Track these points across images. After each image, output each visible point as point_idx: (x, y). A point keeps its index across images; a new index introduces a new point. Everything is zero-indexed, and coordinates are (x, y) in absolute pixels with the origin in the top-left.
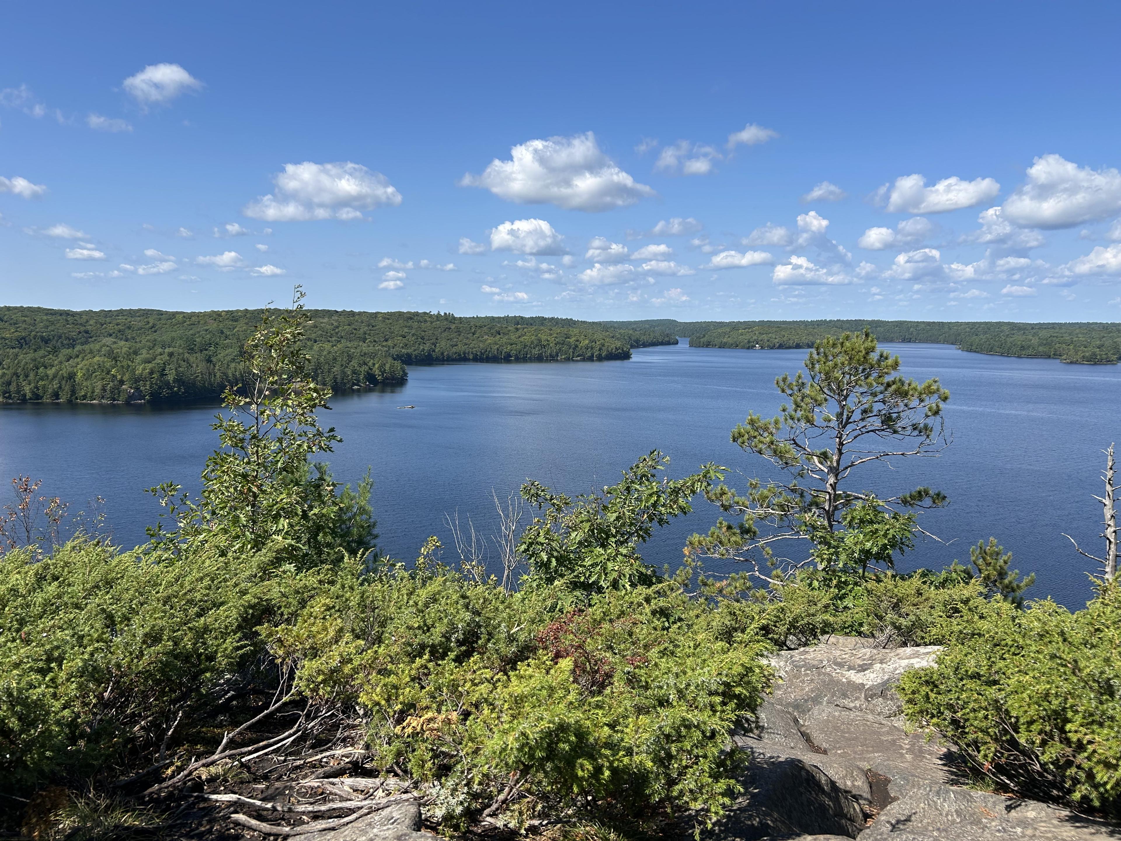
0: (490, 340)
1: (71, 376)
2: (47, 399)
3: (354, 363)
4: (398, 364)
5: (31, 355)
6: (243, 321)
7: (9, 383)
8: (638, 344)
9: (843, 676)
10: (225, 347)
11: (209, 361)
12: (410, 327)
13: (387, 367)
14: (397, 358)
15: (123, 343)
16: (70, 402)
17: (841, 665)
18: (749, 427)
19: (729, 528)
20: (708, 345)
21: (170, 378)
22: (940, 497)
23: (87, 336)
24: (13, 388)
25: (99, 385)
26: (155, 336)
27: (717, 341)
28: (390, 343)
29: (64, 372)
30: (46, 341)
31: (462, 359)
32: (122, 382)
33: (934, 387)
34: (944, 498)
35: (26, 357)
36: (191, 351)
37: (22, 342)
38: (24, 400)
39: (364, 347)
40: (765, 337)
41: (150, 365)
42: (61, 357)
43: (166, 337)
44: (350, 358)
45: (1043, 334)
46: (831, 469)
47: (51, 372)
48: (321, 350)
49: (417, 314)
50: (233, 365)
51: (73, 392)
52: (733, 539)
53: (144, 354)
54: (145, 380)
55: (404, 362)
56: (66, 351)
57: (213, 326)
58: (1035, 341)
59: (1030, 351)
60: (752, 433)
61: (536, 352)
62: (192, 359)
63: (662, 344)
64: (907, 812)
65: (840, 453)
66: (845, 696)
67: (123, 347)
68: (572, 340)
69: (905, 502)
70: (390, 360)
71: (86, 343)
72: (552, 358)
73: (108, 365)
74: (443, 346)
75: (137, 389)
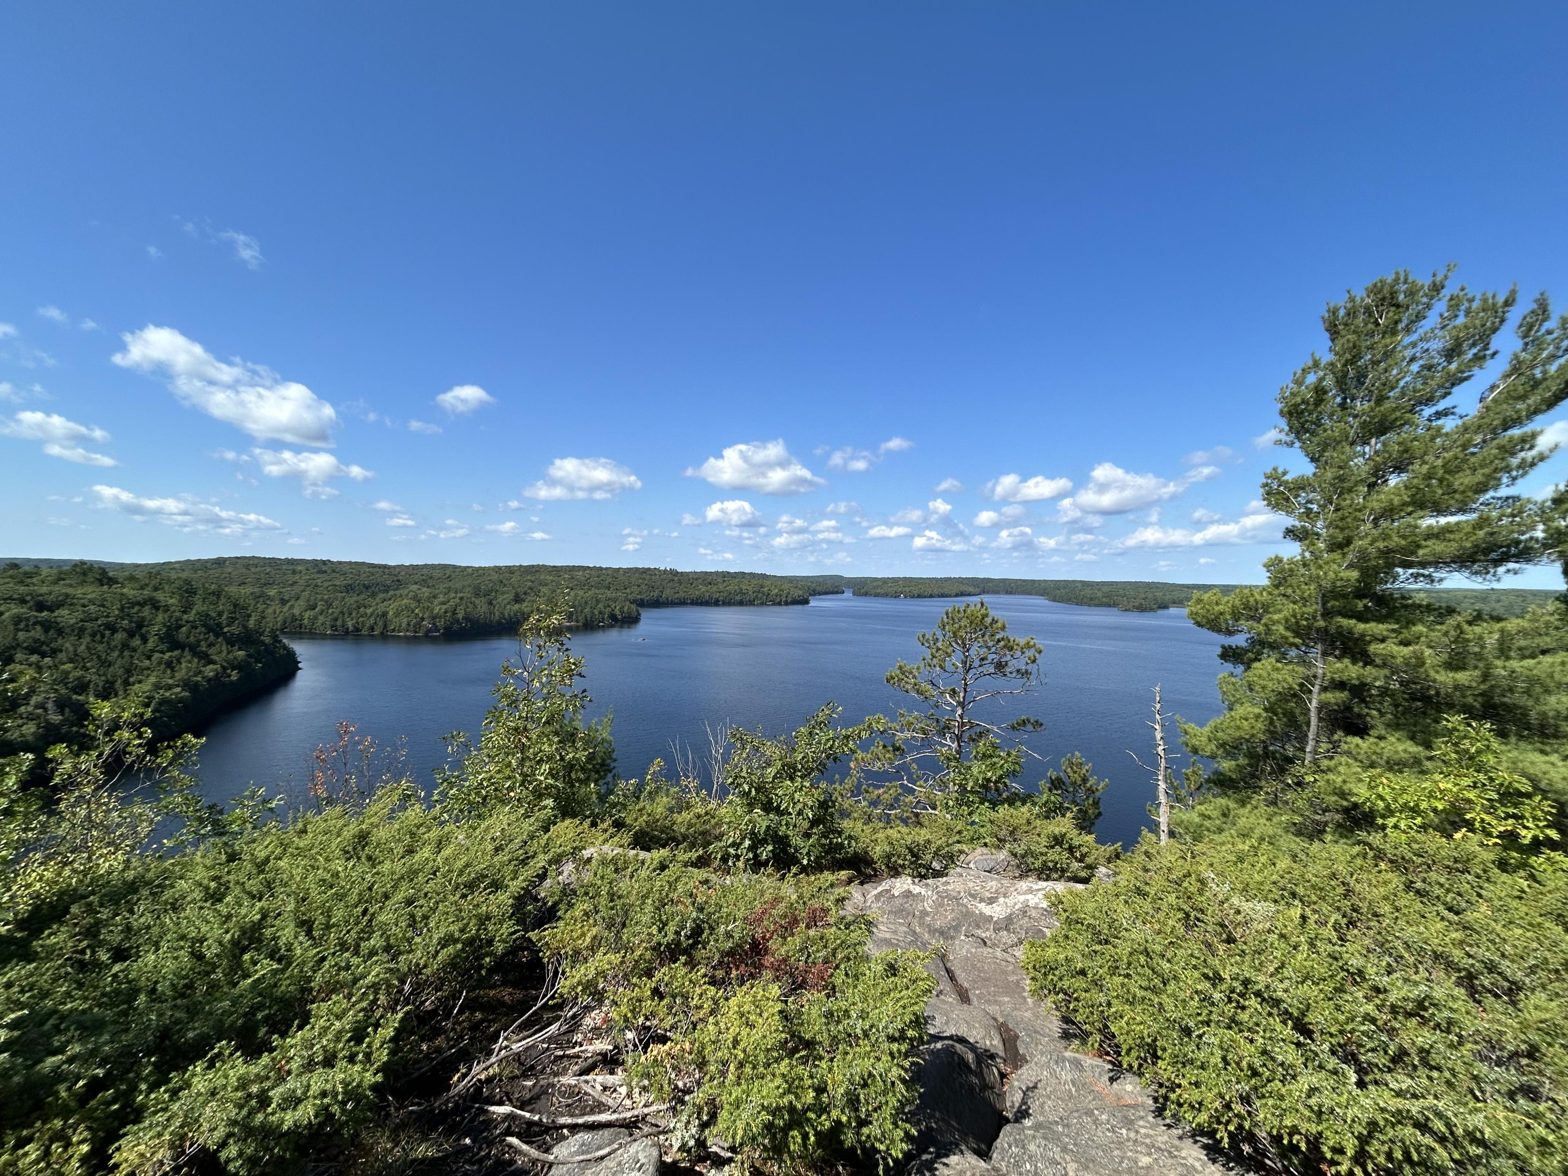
0: (704, 589)
1: (385, 614)
2: (364, 632)
3: (601, 606)
4: (634, 607)
5: (355, 598)
6: (518, 573)
7: (336, 619)
8: (815, 593)
9: (976, 907)
10: (503, 593)
11: (490, 603)
12: (644, 579)
13: (626, 609)
14: (633, 602)
15: (425, 589)
16: (382, 633)
17: (974, 896)
18: (898, 672)
19: (884, 747)
20: (866, 594)
21: (460, 616)
22: (1038, 724)
23: (399, 584)
24: (339, 623)
25: (405, 621)
26: (451, 584)
27: (873, 592)
28: (628, 591)
29: (379, 611)
30: (367, 587)
31: (682, 603)
32: (423, 619)
33: (1032, 643)
34: (1041, 725)
35: (351, 600)
36: (477, 595)
37: (349, 588)
38: (347, 632)
39: (609, 594)
40: (907, 589)
41: (444, 607)
42: (378, 600)
43: (458, 585)
44: (598, 601)
45: (1104, 589)
46: (958, 702)
47: (369, 611)
48: (576, 596)
49: (649, 569)
50: (508, 607)
51: (385, 626)
52: (887, 756)
53: (441, 598)
54: (440, 618)
55: (638, 605)
56: (381, 595)
57: (495, 577)
58: (1100, 594)
59: (1096, 602)
60: (901, 676)
61: (738, 598)
62: (477, 602)
63: (832, 593)
64: (1034, 1079)
65: (966, 691)
66: (978, 926)
67: (426, 592)
68: (766, 589)
69: (1013, 728)
70: (628, 603)
71: (397, 589)
72: (751, 603)
73: (413, 606)
74: (668, 593)
75: (434, 624)
